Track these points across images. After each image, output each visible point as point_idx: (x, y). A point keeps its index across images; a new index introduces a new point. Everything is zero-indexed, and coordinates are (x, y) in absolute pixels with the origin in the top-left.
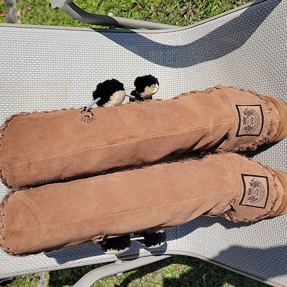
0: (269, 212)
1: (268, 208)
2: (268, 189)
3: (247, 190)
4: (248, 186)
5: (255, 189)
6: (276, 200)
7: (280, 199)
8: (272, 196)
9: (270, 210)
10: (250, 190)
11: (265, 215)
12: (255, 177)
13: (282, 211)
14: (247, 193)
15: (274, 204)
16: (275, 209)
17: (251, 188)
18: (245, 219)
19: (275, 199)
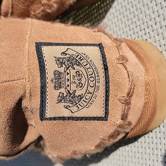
0: (120, 126)
1: (115, 118)
2: (106, 68)
3: (50, 75)
4: (51, 67)
5: (73, 72)
6: (130, 95)
7: (140, 90)
8: (118, 85)
9: (120, 122)
10: (58, 75)
11: (112, 136)
12: (71, 47)
13: (150, 120)
14: (50, 86)
15: (127, 103)
16: (133, 118)
17: (62, 70)
18: (75, 153)
19: (126, 91)
